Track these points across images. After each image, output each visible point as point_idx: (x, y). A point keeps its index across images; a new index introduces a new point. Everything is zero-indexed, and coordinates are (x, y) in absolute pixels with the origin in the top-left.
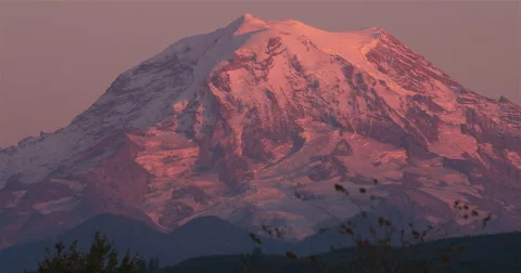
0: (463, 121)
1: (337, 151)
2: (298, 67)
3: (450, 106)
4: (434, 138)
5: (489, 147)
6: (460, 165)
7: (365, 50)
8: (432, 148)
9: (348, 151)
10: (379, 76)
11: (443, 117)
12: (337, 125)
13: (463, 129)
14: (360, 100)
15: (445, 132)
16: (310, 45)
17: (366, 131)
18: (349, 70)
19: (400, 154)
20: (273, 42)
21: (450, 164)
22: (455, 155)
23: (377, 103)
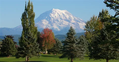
0: (74, 19)
1: (62, 22)
2: (58, 14)
3: (72, 18)
4: (71, 21)
5: (76, 22)
6: (73, 23)
7: (64, 12)
8: (71, 22)
9: (63, 22)
10: (66, 15)
11: (72, 19)
12: (62, 19)
13: (74, 20)
14: (64, 17)
15: (72, 20)
16: (59, 11)
17: (65, 20)
18: (63, 14)
19: (68, 22)
20: (56, 11)
21: (72, 23)
22: (73, 22)
23: (66, 17)
